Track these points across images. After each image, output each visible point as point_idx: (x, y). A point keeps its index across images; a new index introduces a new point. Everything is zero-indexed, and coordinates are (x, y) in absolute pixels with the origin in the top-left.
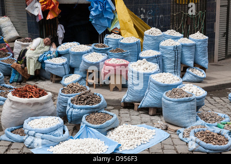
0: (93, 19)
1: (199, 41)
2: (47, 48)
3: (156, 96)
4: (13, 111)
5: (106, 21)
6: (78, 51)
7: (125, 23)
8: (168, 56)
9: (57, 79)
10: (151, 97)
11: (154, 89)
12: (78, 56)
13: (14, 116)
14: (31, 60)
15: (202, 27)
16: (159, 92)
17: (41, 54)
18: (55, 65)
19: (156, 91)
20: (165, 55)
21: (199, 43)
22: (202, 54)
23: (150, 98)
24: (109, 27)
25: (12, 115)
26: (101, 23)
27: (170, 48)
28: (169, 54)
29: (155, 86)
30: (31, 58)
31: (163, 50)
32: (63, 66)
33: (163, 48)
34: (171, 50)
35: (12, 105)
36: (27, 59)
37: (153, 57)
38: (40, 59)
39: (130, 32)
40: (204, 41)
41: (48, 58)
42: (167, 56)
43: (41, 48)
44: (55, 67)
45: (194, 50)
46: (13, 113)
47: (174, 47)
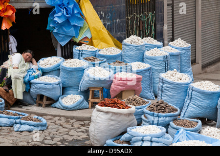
0: (54, 28)
1: (183, 49)
2: (28, 65)
3: (201, 104)
4: (112, 123)
5: (72, 29)
6: (74, 67)
7: (98, 32)
8: (158, 68)
9: (48, 102)
10: (195, 106)
11: (198, 98)
12: (75, 72)
13: (112, 127)
14: (18, 80)
15: (153, 33)
16: (204, 101)
17: (26, 73)
18: (50, 84)
19: (201, 100)
20: (154, 67)
21: (184, 51)
22: (187, 64)
23: (194, 108)
24: (77, 36)
25: (111, 127)
26: (65, 32)
27: (160, 59)
28: (159, 66)
29: (200, 95)
30: (18, 79)
31: (151, 62)
32: (58, 86)
33: (151, 59)
34: (161, 60)
35: (111, 117)
36: (13, 80)
37: (146, 70)
38: (27, 79)
39: (105, 42)
40: (188, 49)
41: (35, 78)
42: (156, 68)
43: (24, 65)
44: (51, 87)
45: (179, 60)
46: (112, 125)
47: (164, 56)
